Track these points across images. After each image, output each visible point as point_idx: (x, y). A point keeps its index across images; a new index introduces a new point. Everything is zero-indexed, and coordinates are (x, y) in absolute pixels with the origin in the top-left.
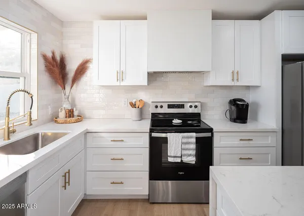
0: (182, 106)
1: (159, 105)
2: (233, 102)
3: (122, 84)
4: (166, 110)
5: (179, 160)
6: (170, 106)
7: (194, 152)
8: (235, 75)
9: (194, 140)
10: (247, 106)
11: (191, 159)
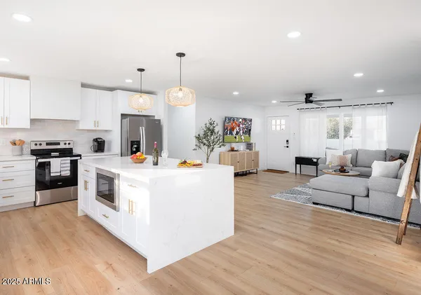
0: (59, 144)
1: (38, 143)
2: (96, 140)
3: (6, 126)
4: (44, 147)
5: (59, 174)
6: (47, 144)
7: (69, 168)
8: (96, 123)
9: (69, 161)
10: (104, 141)
11: (67, 173)
